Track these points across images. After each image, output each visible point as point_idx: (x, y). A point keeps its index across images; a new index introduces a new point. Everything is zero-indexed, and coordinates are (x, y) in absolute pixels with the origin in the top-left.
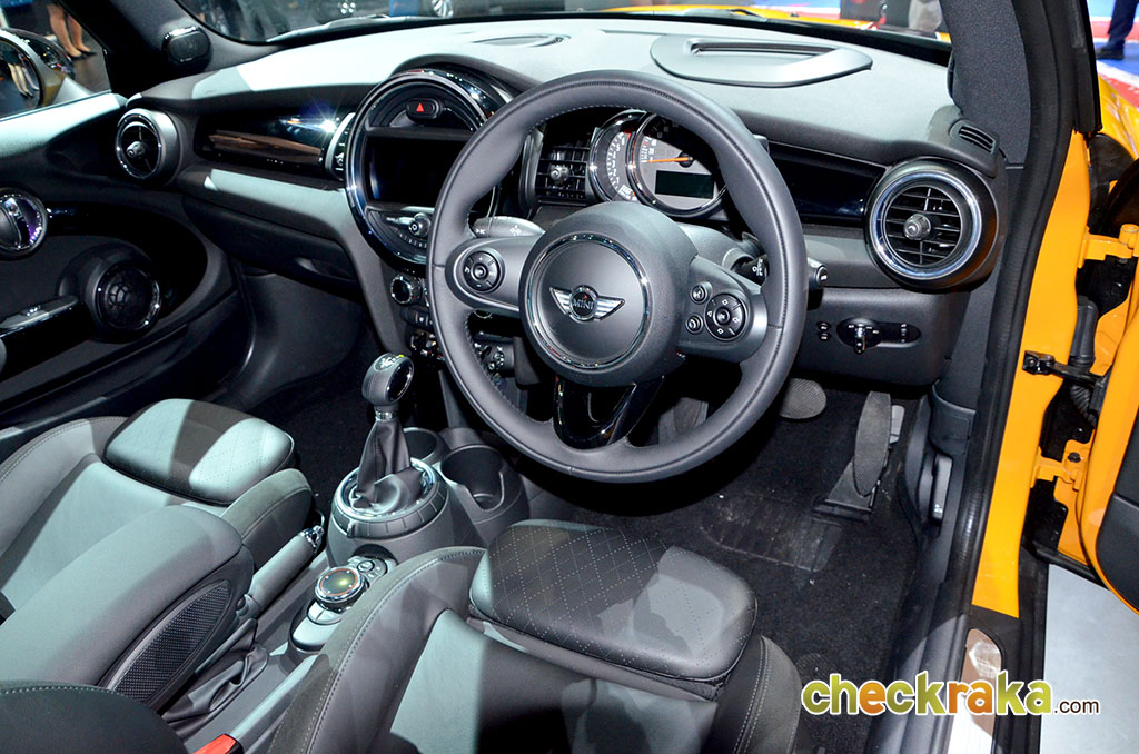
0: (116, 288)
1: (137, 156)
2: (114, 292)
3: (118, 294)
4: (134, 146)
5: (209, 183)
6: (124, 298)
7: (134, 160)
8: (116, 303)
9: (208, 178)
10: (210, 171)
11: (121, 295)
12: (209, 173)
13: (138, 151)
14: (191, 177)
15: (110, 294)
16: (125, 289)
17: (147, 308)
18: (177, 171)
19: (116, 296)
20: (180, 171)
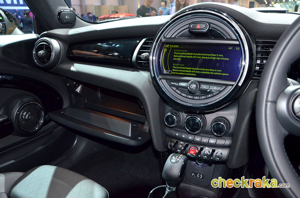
0: (26, 113)
1: (42, 56)
2: (24, 114)
3: (26, 115)
4: (41, 52)
5: (73, 69)
6: (28, 117)
7: (40, 58)
8: (25, 120)
9: (72, 67)
10: (73, 64)
11: (27, 115)
12: (73, 65)
13: (43, 54)
14: (65, 66)
15: (22, 115)
16: (29, 113)
17: (37, 122)
18: (58, 64)
19: (25, 116)
20: (59, 64)
